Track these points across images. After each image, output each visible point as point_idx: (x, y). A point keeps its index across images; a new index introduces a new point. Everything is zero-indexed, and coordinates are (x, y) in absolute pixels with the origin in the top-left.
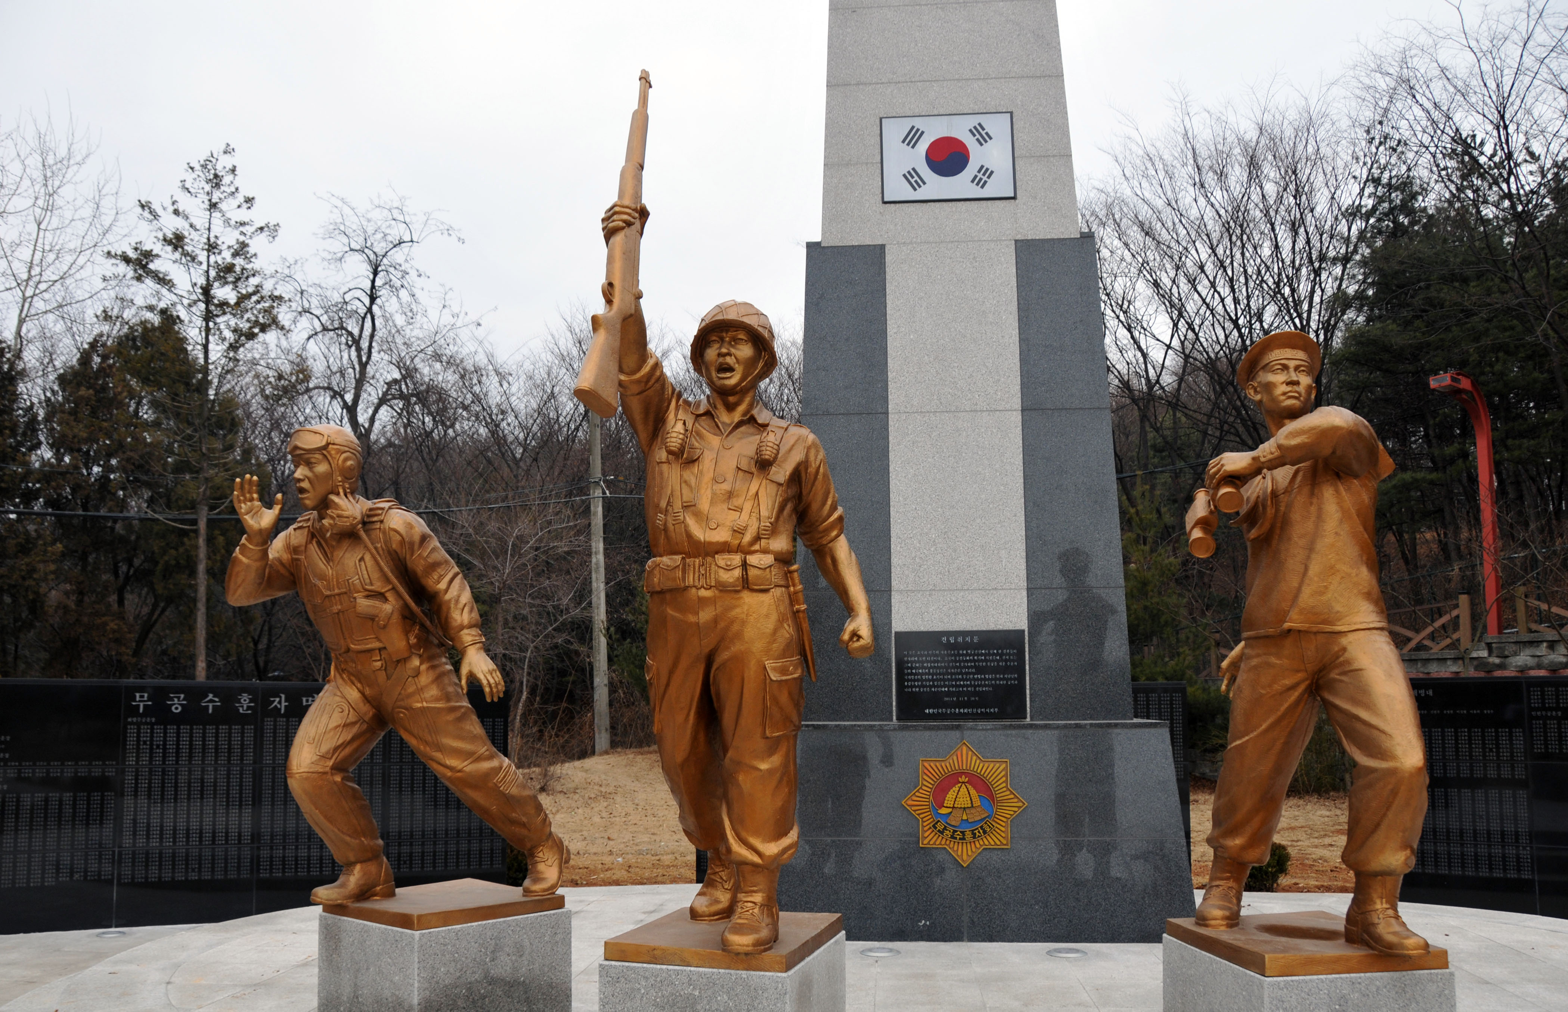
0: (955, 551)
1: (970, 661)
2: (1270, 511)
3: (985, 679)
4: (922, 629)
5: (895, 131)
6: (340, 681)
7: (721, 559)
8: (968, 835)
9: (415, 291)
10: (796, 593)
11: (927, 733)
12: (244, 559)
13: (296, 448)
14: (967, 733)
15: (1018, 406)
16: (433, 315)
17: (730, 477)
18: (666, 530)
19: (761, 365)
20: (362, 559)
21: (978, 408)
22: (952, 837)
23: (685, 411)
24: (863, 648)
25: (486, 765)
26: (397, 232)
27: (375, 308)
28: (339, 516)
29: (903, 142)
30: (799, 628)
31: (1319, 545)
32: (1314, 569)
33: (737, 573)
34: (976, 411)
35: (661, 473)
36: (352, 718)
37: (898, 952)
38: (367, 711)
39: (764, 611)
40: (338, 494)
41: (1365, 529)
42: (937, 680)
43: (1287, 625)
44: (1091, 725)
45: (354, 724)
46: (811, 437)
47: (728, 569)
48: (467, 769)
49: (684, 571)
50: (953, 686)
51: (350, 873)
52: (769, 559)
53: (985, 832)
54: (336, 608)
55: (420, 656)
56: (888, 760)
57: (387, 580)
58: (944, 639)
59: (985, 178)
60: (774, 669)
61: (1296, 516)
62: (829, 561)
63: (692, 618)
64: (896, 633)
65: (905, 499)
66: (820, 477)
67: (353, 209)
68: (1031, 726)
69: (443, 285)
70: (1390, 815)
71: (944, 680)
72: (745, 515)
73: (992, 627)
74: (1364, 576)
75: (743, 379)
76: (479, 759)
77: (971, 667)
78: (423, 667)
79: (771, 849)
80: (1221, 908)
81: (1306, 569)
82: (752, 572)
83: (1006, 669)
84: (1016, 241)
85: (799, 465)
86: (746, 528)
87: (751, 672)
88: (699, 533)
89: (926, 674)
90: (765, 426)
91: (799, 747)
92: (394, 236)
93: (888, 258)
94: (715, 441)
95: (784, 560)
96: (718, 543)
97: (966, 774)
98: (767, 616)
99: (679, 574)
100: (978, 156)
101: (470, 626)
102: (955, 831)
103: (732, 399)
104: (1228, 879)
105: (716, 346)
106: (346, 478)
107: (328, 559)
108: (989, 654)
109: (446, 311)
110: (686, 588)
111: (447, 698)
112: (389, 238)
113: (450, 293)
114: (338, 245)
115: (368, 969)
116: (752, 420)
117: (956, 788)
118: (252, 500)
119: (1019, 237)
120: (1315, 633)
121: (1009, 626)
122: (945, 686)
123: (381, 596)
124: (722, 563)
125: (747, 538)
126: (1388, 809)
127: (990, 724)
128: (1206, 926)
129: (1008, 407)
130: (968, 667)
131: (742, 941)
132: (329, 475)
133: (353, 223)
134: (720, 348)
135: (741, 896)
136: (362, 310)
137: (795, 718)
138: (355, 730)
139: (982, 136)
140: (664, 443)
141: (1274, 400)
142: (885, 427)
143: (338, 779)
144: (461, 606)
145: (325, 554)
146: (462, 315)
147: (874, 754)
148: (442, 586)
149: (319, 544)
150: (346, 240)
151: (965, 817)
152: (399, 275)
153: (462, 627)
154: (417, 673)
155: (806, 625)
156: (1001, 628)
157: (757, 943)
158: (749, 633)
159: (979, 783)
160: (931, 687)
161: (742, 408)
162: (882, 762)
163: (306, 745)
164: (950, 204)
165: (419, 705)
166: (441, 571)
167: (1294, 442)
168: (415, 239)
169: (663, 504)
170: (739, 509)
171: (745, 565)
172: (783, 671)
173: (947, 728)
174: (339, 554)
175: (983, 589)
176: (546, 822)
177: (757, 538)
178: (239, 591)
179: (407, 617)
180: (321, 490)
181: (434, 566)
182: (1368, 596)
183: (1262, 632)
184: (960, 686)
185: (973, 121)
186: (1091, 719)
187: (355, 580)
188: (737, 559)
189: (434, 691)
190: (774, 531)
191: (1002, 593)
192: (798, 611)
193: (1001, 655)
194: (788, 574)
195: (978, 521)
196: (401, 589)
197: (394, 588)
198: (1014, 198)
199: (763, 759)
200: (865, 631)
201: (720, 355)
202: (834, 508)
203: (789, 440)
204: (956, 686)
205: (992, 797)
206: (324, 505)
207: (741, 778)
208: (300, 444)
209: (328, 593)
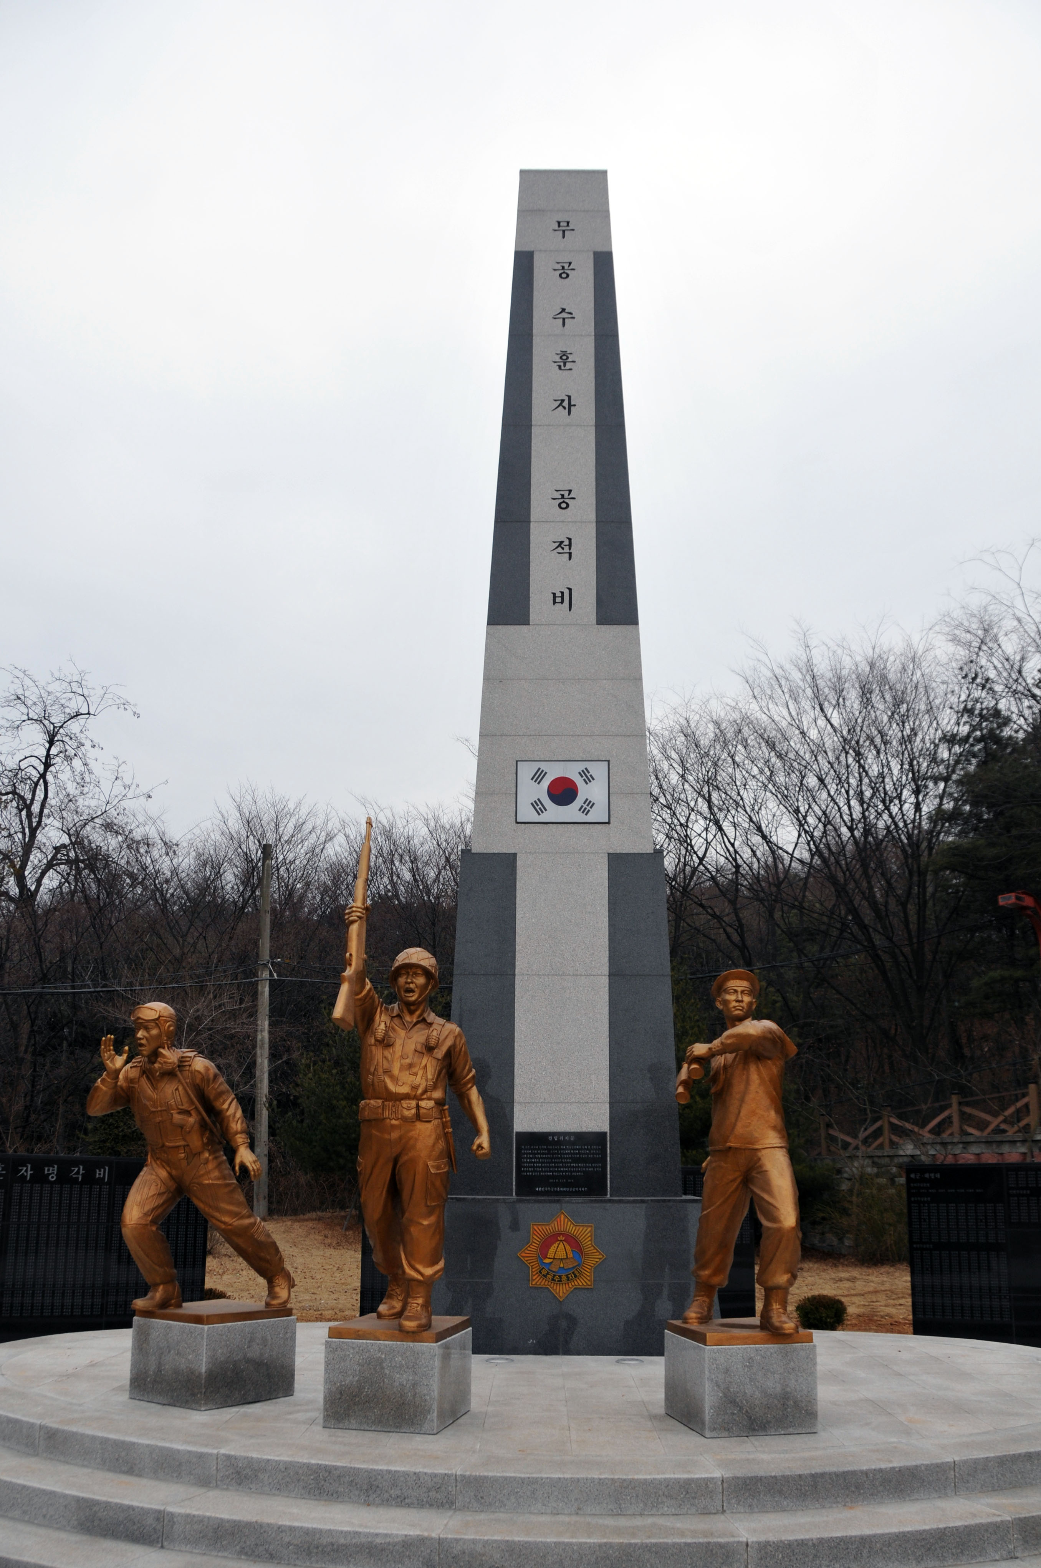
0: (559, 1075)
1: (568, 1154)
2: (722, 1077)
3: (578, 1167)
4: (536, 1130)
5: (526, 771)
6: (155, 1165)
7: (405, 1103)
8: (564, 1278)
9: (89, 761)
10: (446, 1122)
11: (537, 1206)
12: (104, 1088)
13: (139, 1018)
14: (564, 1205)
15: (607, 973)
16: (106, 786)
17: (411, 1056)
18: (373, 1084)
19: (430, 987)
20: (177, 1089)
21: (579, 973)
22: (553, 1280)
23: (386, 1014)
24: (485, 1155)
25: (247, 1221)
26: (76, 704)
27: (49, 777)
28: (165, 1062)
29: (532, 779)
30: (447, 1142)
31: (747, 1099)
32: (743, 1112)
33: (413, 1111)
34: (577, 975)
35: (371, 1052)
36: (163, 1190)
37: (513, 1361)
38: (173, 1185)
39: (428, 1133)
40: (164, 1048)
41: (775, 1089)
42: (545, 1167)
43: (729, 1144)
44: (652, 1200)
45: (163, 1193)
46: (458, 1029)
47: (409, 1109)
48: (235, 1224)
49: (383, 1110)
50: (555, 1171)
51: (156, 1291)
52: (431, 1104)
53: (576, 1276)
54: (158, 1119)
55: (209, 1151)
56: (515, 1226)
57: (192, 1103)
58: (550, 1138)
59: (588, 808)
60: (433, 1166)
61: (735, 1081)
62: (466, 1102)
63: (387, 1136)
64: (517, 1133)
65: (526, 1037)
66: (462, 1053)
67: (34, 682)
68: (610, 1201)
69: (116, 758)
70: (778, 1254)
71: (550, 1167)
72: (419, 1078)
73: (584, 1130)
74: (773, 1116)
75: (419, 997)
76: (242, 1217)
77: (569, 1158)
78: (211, 1158)
79: (429, 1271)
80: (696, 1313)
81: (739, 1112)
82: (422, 1111)
83: (594, 1160)
84: (609, 854)
85: (450, 1048)
86: (419, 1085)
87: (420, 1168)
88: (392, 1087)
89: (537, 1162)
90: (431, 1024)
91: (446, 1214)
92: (71, 709)
93: (519, 863)
94: (402, 1033)
95: (440, 1103)
96: (403, 1094)
97: (563, 1235)
98: (430, 1136)
99: (380, 1111)
100: (584, 791)
101: (241, 1133)
102: (554, 1276)
103: (412, 1008)
104: (703, 1296)
105: (405, 977)
106: (169, 1038)
107: (155, 1088)
108: (582, 1149)
109: (119, 782)
110: (384, 1119)
111: (224, 1177)
112: (67, 710)
113: (123, 766)
114: (16, 713)
115: (169, 1352)
116: (424, 1020)
117: (556, 1245)
118: (110, 1050)
119: (611, 851)
120: (745, 1149)
121: (596, 1129)
122: (550, 1171)
123: (188, 1113)
124: (405, 1105)
125: (420, 1091)
126: (777, 1250)
127: (580, 1199)
128: (686, 1323)
129: (599, 973)
130: (567, 1158)
131: (410, 1325)
132: (159, 1036)
133: (32, 695)
134: (407, 978)
135: (410, 1300)
136: (35, 775)
137: (444, 1195)
138: (164, 1197)
139: (588, 778)
140: (374, 1033)
141: (729, 1010)
142: (513, 985)
143: (154, 1229)
144: (236, 1119)
145: (152, 1084)
146: (133, 787)
147: (505, 1221)
148: (225, 1106)
149: (148, 1077)
150: (25, 711)
151: (562, 1265)
152: (75, 745)
153: (237, 1133)
154: (207, 1161)
155: (451, 1141)
156: (590, 1130)
157: (419, 1326)
158: (419, 1145)
159: (573, 1241)
160: (540, 1172)
161: (418, 1013)
162: (510, 1228)
163: (135, 1207)
164: (564, 825)
165: (207, 1182)
166: (224, 1097)
167: (729, 1042)
168: (91, 712)
169: (372, 1070)
170: (416, 1074)
171: (418, 1107)
172: (438, 1167)
173: (551, 1202)
174: (161, 1085)
175: (579, 1102)
176: (281, 1260)
177: (425, 1091)
178: (98, 1107)
179: (203, 1126)
180: (153, 1045)
181: (221, 1094)
182: (774, 1128)
183: (717, 1148)
184: (561, 1171)
185: (581, 766)
186: (653, 1196)
187: (172, 1102)
188: (413, 1103)
189: (216, 1173)
190: (435, 1087)
191: (592, 1105)
192: (447, 1133)
193: (590, 1150)
194: (442, 1112)
195: (576, 1053)
196: (201, 1109)
197: (196, 1108)
198: (609, 823)
199: (425, 1219)
200: (486, 1144)
201: (407, 983)
202: (470, 1071)
203: (445, 1033)
204: (558, 1171)
205: (581, 1250)
206: (155, 1055)
207: (412, 1229)
208: (142, 1016)
209: (153, 1109)
